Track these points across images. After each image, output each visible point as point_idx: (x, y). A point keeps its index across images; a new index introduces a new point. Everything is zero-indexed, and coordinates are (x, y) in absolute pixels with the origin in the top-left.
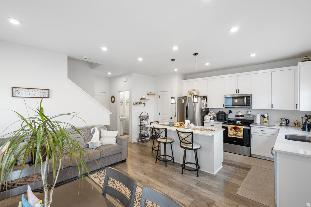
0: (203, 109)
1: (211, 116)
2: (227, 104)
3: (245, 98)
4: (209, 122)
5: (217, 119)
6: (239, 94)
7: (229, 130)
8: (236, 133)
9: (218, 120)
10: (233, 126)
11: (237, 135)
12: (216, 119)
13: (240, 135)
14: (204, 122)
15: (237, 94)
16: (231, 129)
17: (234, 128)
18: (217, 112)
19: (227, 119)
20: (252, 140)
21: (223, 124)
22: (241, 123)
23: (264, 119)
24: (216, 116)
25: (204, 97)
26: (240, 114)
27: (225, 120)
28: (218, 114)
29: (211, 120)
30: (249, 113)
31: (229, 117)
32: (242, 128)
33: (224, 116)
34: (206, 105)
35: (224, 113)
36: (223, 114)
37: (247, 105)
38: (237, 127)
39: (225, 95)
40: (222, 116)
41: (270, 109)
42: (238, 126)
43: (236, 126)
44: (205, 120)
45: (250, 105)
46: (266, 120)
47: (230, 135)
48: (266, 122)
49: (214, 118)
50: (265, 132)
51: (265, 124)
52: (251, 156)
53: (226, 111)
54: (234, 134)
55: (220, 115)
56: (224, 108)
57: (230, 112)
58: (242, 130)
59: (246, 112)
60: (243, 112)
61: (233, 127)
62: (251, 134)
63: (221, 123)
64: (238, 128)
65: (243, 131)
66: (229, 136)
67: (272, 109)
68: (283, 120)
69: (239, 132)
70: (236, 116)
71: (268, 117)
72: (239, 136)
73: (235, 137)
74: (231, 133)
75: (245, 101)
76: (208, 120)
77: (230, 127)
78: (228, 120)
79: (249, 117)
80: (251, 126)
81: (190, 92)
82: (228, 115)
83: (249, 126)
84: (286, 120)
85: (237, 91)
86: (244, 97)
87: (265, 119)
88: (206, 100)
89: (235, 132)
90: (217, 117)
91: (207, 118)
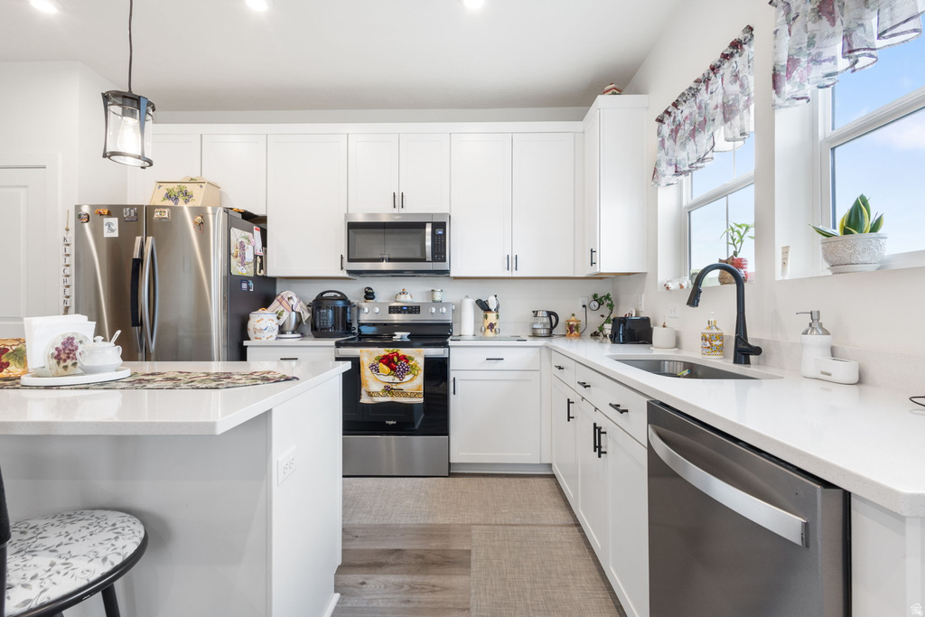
0: (244, 279)
1: (285, 317)
2: (357, 257)
3: (429, 229)
4: (272, 341)
5: (314, 328)
6: (403, 211)
7: (366, 373)
8: (397, 380)
9: (318, 331)
10: (383, 352)
11: (401, 392)
12: (308, 330)
13: (412, 387)
14: (245, 343)
15: (396, 211)
16: (374, 368)
17: (387, 360)
18: (312, 296)
19: (355, 325)
20: (457, 404)
21: (338, 345)
22: (409, 337)
23: (486, 317)
24: (306, 316)
25: (247, 216)
26: (406, 300)
27: (348, 327)
28: (318, 304)
29: (282, 330)
30: (438, 297)
31: (364, 318)
32: (418, 355)
33: (345, 309)
34: (261, 261)
35: (344, 298)
36: (340, 303)
37: (434, 260)
38: (397, 355)
39: (347, 215)
40: (335, 309)
41: (508, 274)
42: (403, 351)
43: (395, 350)
44: (251, 333)
45: (444, 260)
46: (492, 317)
47: (370, 394)
48: (491, 326)
49: (299, 323)
50: (498, 365)
51: (489, 333)
52: (451, 472)
53: (353, 291)
54: (388, 390)
55: (328, 308)
56: (345, 275)
57: (369, 295)
58: (420, 363)
59: (427, 292)
60: (414, 292)
61: (385, 357)
62: (451, 379)
63: (332, 342)
64: (404, 357)
65: (422, 369)
66: (365, 399)
67: (515, 274)
68: (540, 314)
69: (408, 378)
70: (393, 310)
71: (497, 310)
72: (405, 394)
73: (388, 399)
74: (375, 386)
75: (428, 243)
76: (267, 334)
77: (368, 355)
78: (359, 330)
79: (437, 310)
80: (451, 343)
81: (170, 186)
82: (359, 309)
83: (445, 345)
84: (550, 314)
85: (399, 200)
86: (422, 226)
87: (489, 314)
88: (257, 234)
89: (390, 378)
90: (313, 315)
91: (263, 322)
